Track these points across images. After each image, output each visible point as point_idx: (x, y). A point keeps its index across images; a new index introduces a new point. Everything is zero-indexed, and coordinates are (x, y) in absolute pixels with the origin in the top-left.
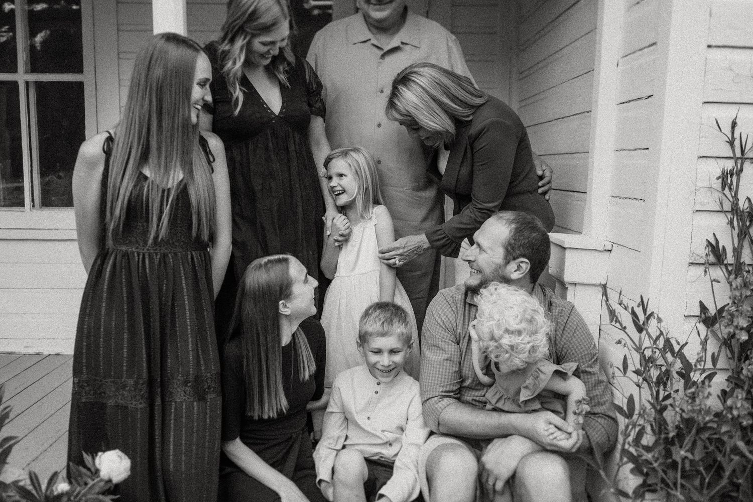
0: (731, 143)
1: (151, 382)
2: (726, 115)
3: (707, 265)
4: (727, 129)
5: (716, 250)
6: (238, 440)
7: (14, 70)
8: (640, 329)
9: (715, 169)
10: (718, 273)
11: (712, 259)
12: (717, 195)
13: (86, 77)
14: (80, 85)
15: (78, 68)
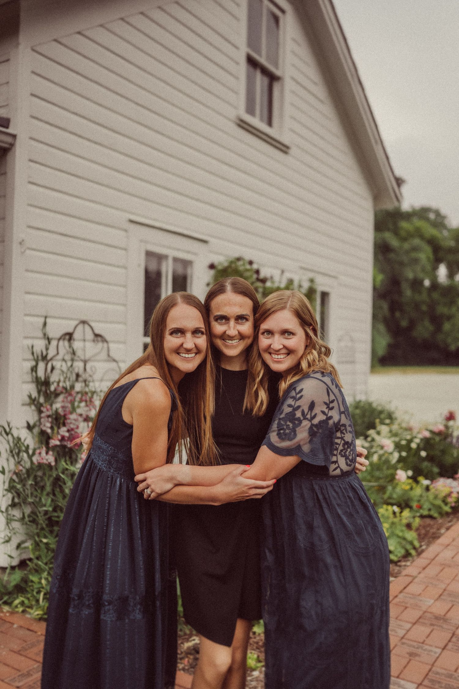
2: (30, 342)
3: (27, 405)
5: (31, 398)
9: (29, 365)
12: (30, 375)
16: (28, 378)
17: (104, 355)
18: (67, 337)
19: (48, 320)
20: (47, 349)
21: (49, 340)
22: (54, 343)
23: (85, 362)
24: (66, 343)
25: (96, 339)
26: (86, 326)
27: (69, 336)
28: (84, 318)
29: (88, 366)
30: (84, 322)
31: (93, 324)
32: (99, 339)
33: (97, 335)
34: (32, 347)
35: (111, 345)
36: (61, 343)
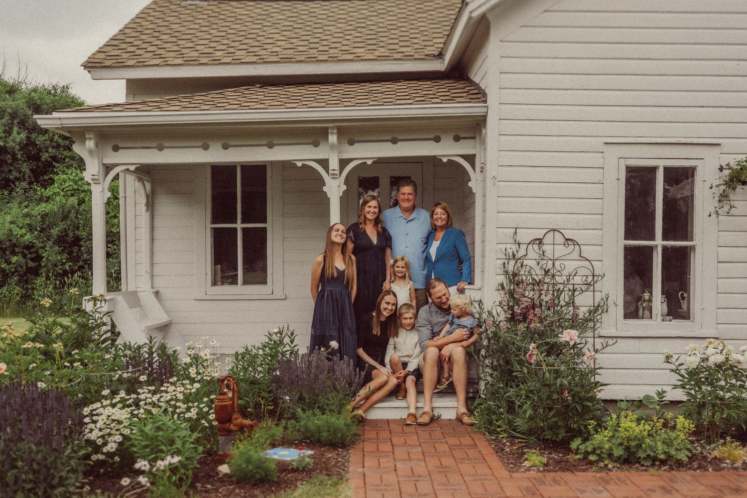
0: (506, 255)
1: (339, 328)
2: (504, 246)
3: (498, 290)
4: (504, 251)
5: (502, 285)
6: (361, 349)
7: (236, 223)
8: (480, 308)
9: (500, 262)
10: (501, 292)
11: (500, 288)
12: (502, 270)
13: (268, 225)
14: (265, 228)
15: (265, 221)
16: (501, 271)
17: (575, 255)
18: (538, 242)
19: (518, 230)
20: (517, 252)
21: (519, 244)
22: (523, 247)
23: (554, 260)
24: (536, 247)
25: (566, 243)
26: (556, 233)
27: (540, 241)
28: (555, 227)
29: (557, 263)
30: (554, 230)
31: (562, 231)
32: (570, 242)
33: (567, 240)
34: (506, 249)
35: (582, 247)
36: (530, 246)
